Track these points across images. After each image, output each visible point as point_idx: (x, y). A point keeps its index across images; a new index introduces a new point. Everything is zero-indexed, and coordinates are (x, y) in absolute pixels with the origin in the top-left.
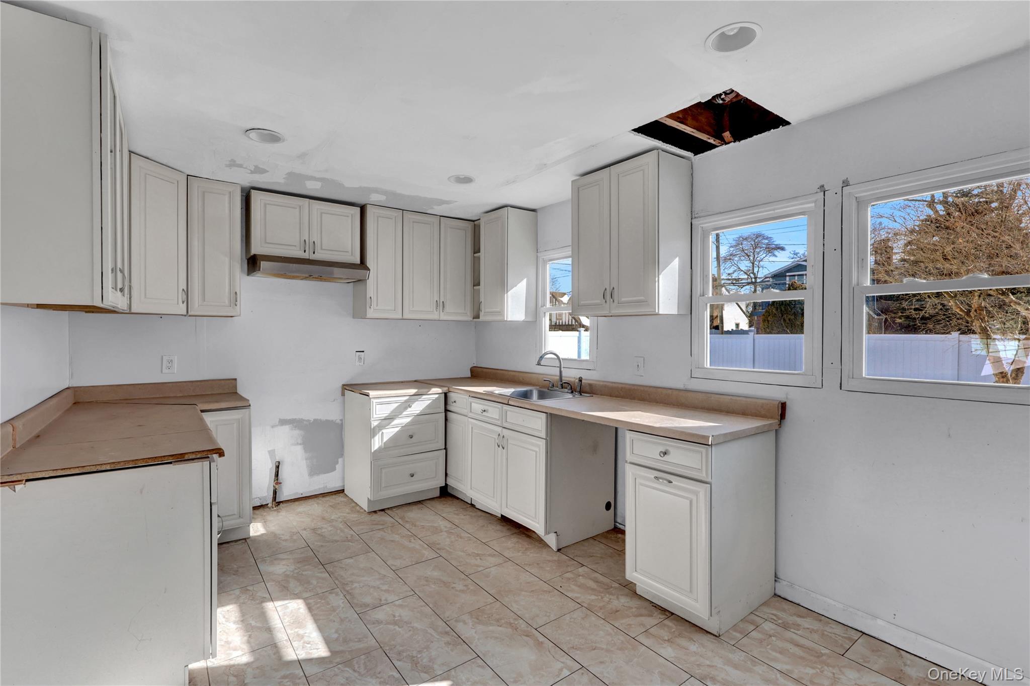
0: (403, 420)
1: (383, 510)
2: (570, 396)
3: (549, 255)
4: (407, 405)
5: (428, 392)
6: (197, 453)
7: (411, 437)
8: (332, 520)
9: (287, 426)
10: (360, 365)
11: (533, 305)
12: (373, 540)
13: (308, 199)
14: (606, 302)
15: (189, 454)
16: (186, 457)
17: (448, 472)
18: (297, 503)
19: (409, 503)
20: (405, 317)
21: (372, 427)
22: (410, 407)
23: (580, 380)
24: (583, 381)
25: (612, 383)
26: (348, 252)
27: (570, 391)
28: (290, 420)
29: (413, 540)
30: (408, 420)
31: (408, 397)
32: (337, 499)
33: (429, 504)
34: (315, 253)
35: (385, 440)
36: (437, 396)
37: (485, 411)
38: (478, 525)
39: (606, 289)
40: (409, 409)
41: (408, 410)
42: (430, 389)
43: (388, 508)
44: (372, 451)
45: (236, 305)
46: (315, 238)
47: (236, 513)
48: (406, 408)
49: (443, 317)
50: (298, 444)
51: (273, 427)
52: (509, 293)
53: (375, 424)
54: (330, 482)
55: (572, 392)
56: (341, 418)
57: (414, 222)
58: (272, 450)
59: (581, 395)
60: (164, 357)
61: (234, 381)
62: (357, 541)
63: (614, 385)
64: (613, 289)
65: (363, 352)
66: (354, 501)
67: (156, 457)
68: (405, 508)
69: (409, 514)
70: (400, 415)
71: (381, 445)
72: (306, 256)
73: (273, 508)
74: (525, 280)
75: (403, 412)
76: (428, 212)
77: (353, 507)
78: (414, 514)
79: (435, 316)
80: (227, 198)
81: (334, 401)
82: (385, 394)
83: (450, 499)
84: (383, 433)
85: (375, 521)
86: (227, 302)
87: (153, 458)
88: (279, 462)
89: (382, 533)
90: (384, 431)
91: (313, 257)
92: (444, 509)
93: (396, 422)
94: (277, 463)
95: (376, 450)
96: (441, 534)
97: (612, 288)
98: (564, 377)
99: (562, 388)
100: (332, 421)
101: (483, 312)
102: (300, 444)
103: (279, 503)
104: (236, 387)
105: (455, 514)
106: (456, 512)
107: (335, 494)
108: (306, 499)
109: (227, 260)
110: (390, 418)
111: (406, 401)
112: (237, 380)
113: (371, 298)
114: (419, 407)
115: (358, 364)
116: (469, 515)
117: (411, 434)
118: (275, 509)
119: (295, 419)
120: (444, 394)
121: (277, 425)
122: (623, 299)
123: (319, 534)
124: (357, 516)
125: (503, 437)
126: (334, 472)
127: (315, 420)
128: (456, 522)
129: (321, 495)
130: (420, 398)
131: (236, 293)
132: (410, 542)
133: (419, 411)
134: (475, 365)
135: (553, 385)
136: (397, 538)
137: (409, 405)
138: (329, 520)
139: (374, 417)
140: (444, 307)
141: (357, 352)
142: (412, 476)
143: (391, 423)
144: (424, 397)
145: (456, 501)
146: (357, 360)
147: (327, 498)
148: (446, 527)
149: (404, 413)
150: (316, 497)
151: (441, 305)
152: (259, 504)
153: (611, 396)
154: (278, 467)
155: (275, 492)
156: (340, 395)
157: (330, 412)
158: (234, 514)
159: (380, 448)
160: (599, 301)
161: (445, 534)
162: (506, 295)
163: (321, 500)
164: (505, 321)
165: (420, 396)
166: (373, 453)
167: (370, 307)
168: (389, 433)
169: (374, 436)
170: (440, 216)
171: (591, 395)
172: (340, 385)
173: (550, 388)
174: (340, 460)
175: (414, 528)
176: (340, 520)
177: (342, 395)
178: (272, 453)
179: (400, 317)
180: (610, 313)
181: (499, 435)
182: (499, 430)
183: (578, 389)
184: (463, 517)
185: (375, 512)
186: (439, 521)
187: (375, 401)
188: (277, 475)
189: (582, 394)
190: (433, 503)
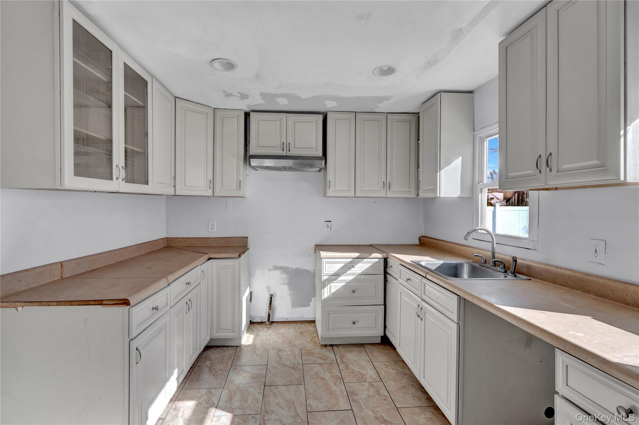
0: (347, 278)
1: (332, 346)
2: (502, 275)
3: (486, 131)
4: (351, 266)
5: (370, 256)
6: (111, 301)
7: (354, 292)
8: (295, 345)
9: (279, 271)
10: (328, 231)
11: (468, 182)
12: (309, 373)
13: (286, 114)
14: (540, 172)
15: (106, 301)
16: (104, 303)
17: (387, 325)
18: (283, 325)
19: (354, 344)
20: (357, 195)
21: (322, 281)
22: (353, 267)
23: (515, 260)
24: (518, 261)
25: (557, 267)
26: (313, 148)
27: (503, 270)
28: (280, 267)
29: (338, 383)
30: (352, 277)
31: (351, 260)
32: (308, 327)
33: (368, 348)
34: (290, 151)
35: (332, 292)
36: (377, 260)
37: (409, 280)
38: (400, 384)
39: (540, 156)
40: (353, 269)
41: (351, 270)
42: (371, 253)
43: (336, 345)
44: (323, 299)
45: (240, 189)
46: (290, 140)
47: (230, 329)
48: (350, 268)
49: (390, 195)
50: (284, 284)
51: (269, 270)
52: (442, 172)
53: (324, 278)
54: (305, 313)
55: (506, 272)
56: (314, 269)
57: (364, 120)
58: (268, 286)
59: (515, 276)
60: (209, 222)
61: (246, 239)
62: (299, 370)
63: (559, 270)
64: (551, 154)
65: (330, 221)
66: (317, 332)
67: (84, 301)
68: (349, 348)
69: (349, 354)
70: (345, 273)
71: (330, 295)
72: (284, 153)
73: (267, 325)
74: (461, 158)
75: (347, 271)
76: (375, 111)
77: (314, 337)
78: (353, 356)
79: (383, 194)
80: (236, 119)
81: (309, 256)
82: (333, 256)
83: (388, 348)
84: (331, 286)
85: (321, 354)
86: (235, 187)
87: (82, 301)
88: (272, 295)
89: (320, 368)
90: (332, 284)
91: (289, 154)
92: (378, 357)
93: (341, 278)
94: (271, 295)
95: (325, 299)
96: (363, 383)
97: (548, 154)
98: (497, 253)
99: (495, 266)
100: (308, 270)
101: (421, 190)
102: (286, 284)
103: (273, 322)
104: (247, 243)
105: (385, 365)
106: (387, 363)
107: (309, 323)
108: (290, 323)
109: (235, 159)
110: (337, 275)
111: (350, 262)
112: (248, 238)
113: (330, 181)
114: (362, 267)
115: (326, 230)
116: (397, 369)
117: (354, 289)
118: (268, 326)
119: (283, 266)
120: (383, 259)
121: (272, 270)
122: (565, 167)
123: (279, 356)
124: (312, 346)
125: (422, 308)
126: (309, 307)
127: (296, 269)
128: (383, 374)
129: (299, 322)
130: (362, 261)
131: (240, 181)
132: (335, 384)
133: (361, 272)
134: (423, 235)
135: (486, 261)
136: (327, 376)
137: (353, 266)
138: (292, 344)
139: (324, 273)
140: (390, 187)
141: (325, 221)
142: (354, 323)
143: (338, 278)
144: (366, 260)
145: (392, 351)
146: (326, 227)
147: (303, 325)
148: (371, 377)
149: (349, 272)
150: (296, 323)
151: (387, 185)
152: (260, 321)
153: (554, 283)
154: (271, 298)
155: (269, 316)
156: (314, 253)
157: (306, 264)
158: (229, 329)
159: (329, 297)
160: (531, 172)
161: (367, 385)
162: (439, 173)
163: (297, 326)
164: (438, 197)
165: (362, 259)
166: (323, 300)
167: (329, 189)
168: (335, 286)
169: (324, 287)
170: (387, 113)
171: (529, 278)
172: (314, 245)
173: (482, 264)
174: (313, 299)
175: (346, 370)
176: (299, 346)
177: (315, 253)
178: (268, 288)
179: (353, 195)
180: (546, 184)
181: (419, 306)
182: (420, 300)
183: (512, 269)
184: (390, 370)
185: (326, 346)
186: (368, 369)
187: (325, 260)
188: (270, 303)
189: (517, 275)
190: (372, 348)
